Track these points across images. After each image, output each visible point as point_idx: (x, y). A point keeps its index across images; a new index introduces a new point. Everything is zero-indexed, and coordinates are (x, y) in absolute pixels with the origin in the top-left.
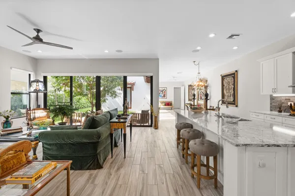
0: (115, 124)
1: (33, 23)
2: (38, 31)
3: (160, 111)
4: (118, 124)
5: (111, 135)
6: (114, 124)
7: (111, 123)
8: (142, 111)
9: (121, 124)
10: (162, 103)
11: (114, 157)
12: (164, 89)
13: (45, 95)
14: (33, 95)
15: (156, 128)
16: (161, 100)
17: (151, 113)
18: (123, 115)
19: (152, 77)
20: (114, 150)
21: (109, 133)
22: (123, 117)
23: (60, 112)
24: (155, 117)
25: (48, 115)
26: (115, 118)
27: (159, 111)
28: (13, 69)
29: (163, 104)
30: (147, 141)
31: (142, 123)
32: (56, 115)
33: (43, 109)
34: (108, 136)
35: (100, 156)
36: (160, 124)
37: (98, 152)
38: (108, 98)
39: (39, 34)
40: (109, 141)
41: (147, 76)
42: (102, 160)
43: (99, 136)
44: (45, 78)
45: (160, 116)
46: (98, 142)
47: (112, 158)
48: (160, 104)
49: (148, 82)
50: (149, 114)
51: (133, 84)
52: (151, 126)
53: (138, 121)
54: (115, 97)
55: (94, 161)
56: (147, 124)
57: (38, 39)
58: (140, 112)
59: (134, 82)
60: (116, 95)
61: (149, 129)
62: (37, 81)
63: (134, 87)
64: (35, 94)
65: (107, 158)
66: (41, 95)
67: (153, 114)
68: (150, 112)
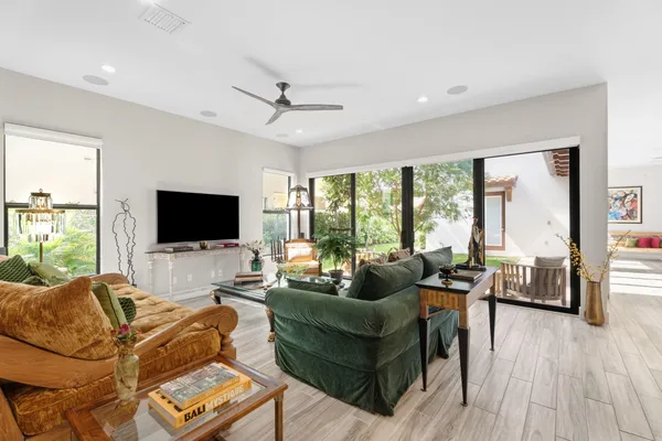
0: (434, 292)
1: (272, 73)
2: (283, 86)
3: (614, 264)
4: (443, 293)
5: (422, 323)
6: (430, 292)
7: (422, 290)
8: (538, 260)
9: (451, 295)
10: (621, 238)
11: (431, 389)
12: (627, 191)
13: (312, 214)
14: (294, 214)
15: (596, 319)
16: (614, 227)
17: (575, 270)
18: (465, 267)
19: (574, 153)
20: (432, 369)
21: (412, 316)
22: (462, 273)
23: (331, 247)
24: (592, 284)
25: (313, 252)
26: (437, 275)
27: (606, 266)
28: (266, 170)
29: (627, 242)
30: (552, 364)
31: (537, 295)
32: (325, 255)
33: (307, 241)
34: (410, 325)
35: (386, 380)
36: (611, 309)
37: (379, 365)
38: (438, 219)
39: (285, 93)
40: (415, 340)
41: (554, 150)
42: (392, 391)
43: (379, 321)
44: (312, 181)
45: (612, 280)
46: (379, 338)
47: (424, 389)
48: (611, 241)
49: (560, 173)
50: (564, 269)
51: (510, 184)
52: (574, 310)
53: (524, 289)
54: (456, 218)
55: (366, 389)
56: (558, 303)
57: (283, 102)
58: (531, 262)
59: (513, 176)
60: (458, 213)
61: (565, 321)
62: (299, 189)
63: (515, 192)
64: (296, 212)
65: (410, 389)
66: (305, 214)
67: (581, 272)
68: (567, 264)
